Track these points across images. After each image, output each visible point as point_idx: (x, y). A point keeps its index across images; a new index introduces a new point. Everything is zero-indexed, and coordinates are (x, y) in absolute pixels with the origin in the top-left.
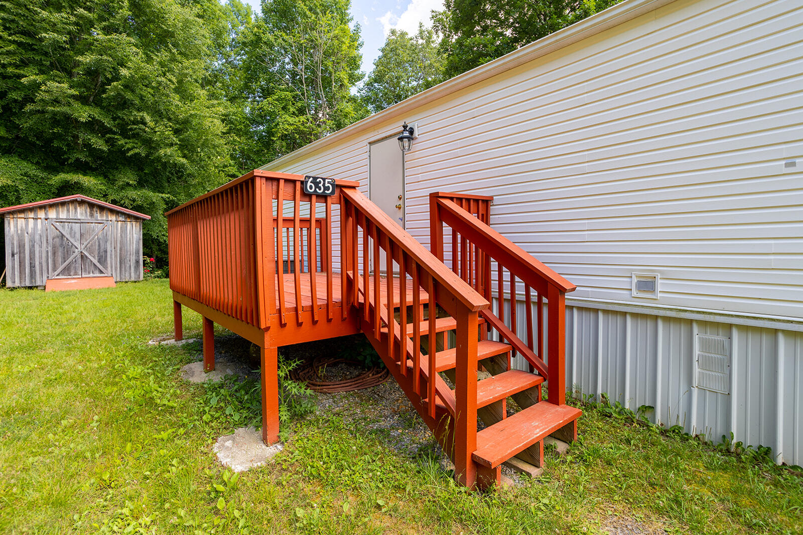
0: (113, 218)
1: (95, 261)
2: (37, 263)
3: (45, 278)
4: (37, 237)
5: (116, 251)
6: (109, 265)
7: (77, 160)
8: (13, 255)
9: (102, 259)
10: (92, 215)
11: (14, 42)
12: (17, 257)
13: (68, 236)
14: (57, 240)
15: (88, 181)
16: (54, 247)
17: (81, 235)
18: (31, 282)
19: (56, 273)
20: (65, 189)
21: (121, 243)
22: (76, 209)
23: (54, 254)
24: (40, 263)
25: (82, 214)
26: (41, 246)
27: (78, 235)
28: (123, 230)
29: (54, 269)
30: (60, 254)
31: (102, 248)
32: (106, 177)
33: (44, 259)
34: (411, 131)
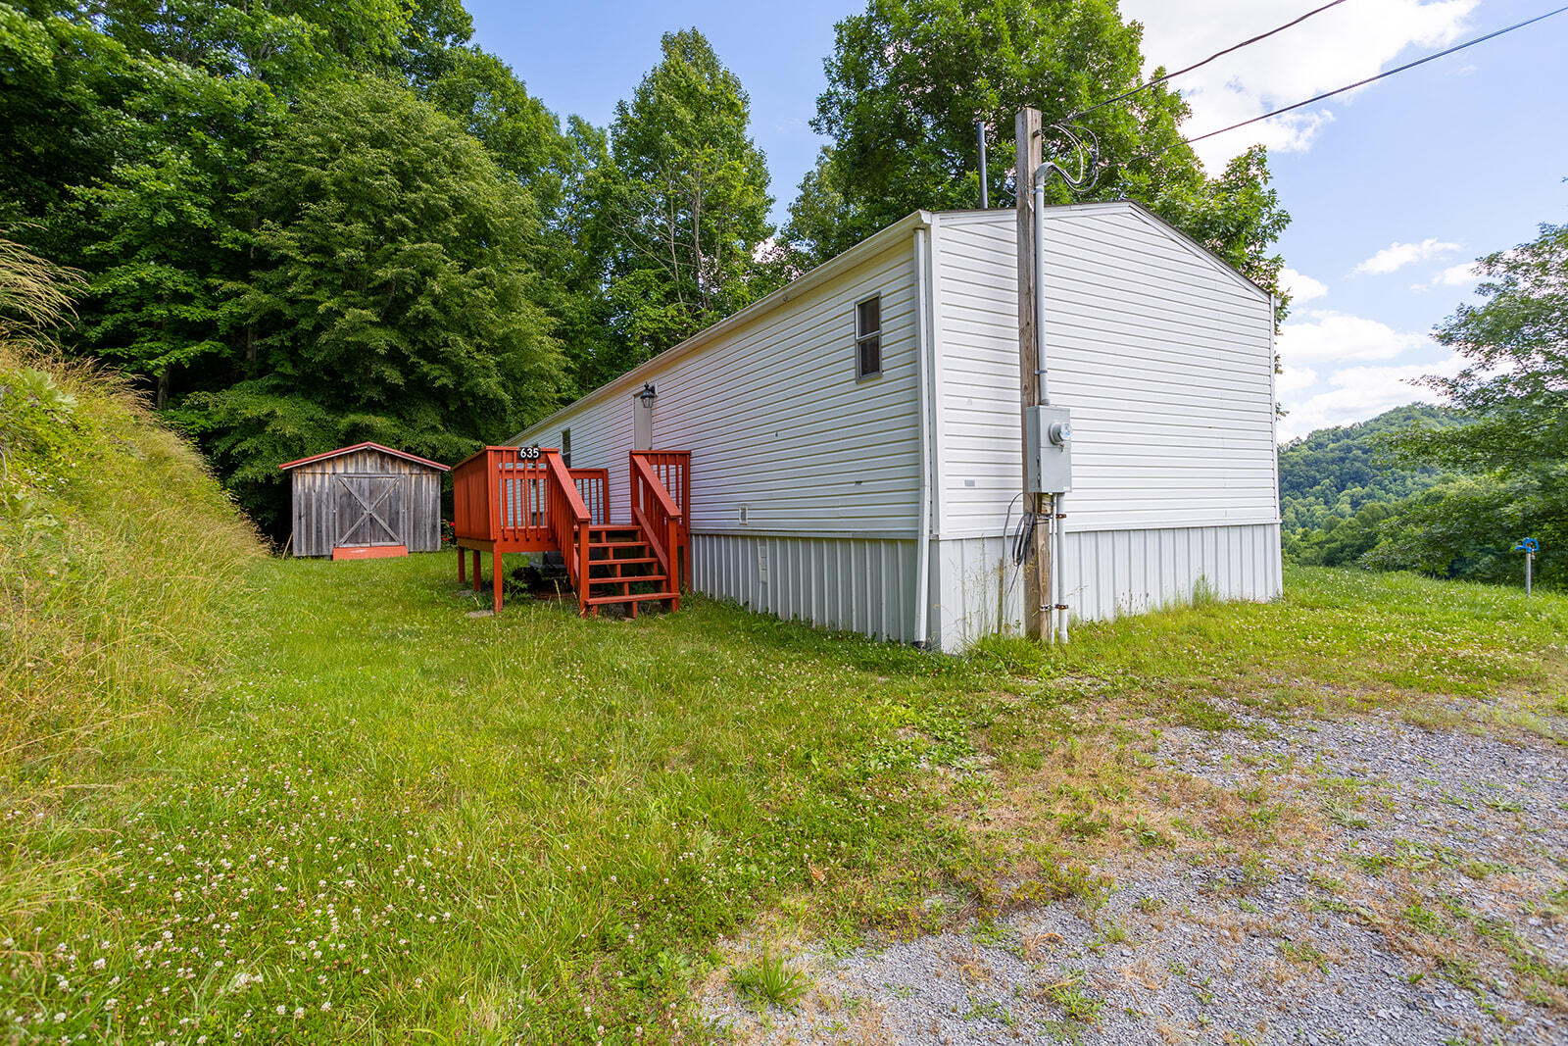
0: (406, 470)
1: (385, 526)
2: (324, 528)
3: (332, 546)
4: (324, 496)
5: (409, 512)
6: (401, 531)
7: (371, 398)
8: (300, 518)
9: (393, 525)
10: (382, 467)
11: (309, 263)
12: (303, 520)
13: (356, 494)
14: (344, 499)
15: (380, 422)
16: (341, 507)
17: (371, 493)
18: (317, 550)
19: (343, 540)
20: (354, 434)
21: (416, 501)
22: (365, 461)
23: (341, 516)
24: (327, 527)
25: (371, 466)
26: (328, 507)
27: (367, 494)
28: (418, 484)
29: (341, 537)
30: (347, 516)
31: (394, 508)
32: (400, 416)
33: (331, 523)
34: (653, 390)
